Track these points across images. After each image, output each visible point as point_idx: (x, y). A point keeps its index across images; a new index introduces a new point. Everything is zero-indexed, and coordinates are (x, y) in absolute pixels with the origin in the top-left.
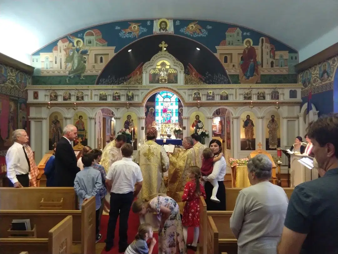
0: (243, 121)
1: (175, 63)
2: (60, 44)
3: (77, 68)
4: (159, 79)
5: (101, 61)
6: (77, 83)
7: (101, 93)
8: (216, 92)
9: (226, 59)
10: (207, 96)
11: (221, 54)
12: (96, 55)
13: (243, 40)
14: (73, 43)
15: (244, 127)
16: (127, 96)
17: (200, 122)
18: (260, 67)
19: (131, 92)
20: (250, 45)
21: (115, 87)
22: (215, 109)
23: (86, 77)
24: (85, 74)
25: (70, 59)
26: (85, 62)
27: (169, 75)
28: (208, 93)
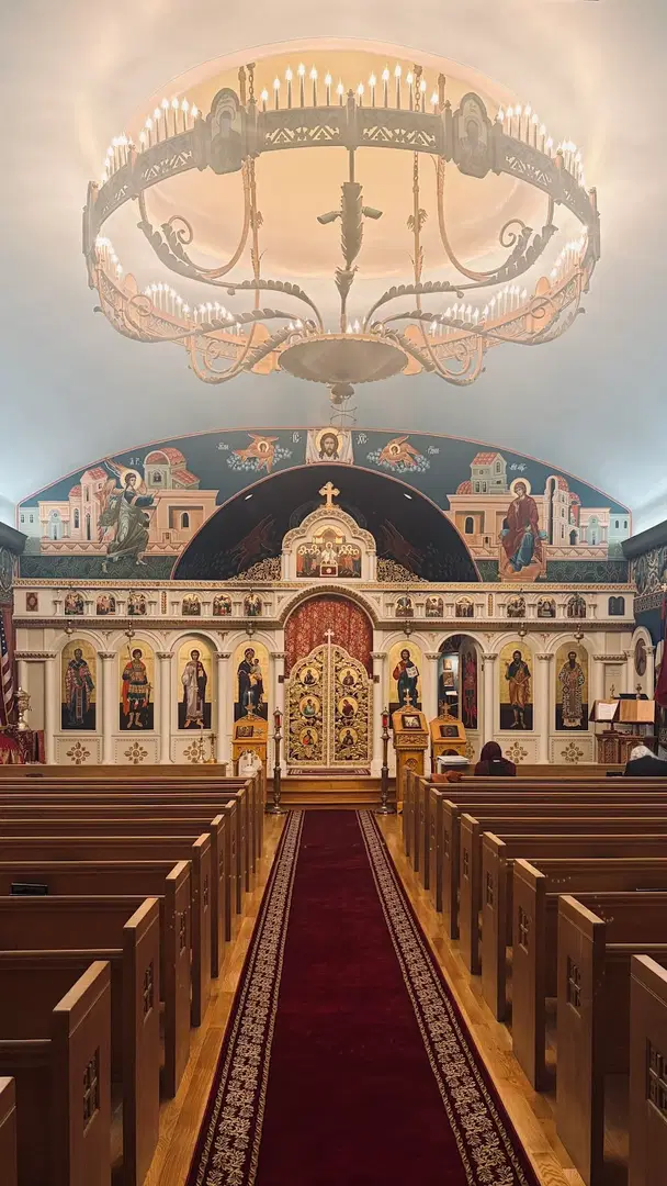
0: (506, 664)
1: (355, 532)
2: (86, 480)
3: (126, 539)
4: (318, 567)
5: (185, 524)
6: (127, 576)
7: (187, 598)
8: (447, 599)
9: (469, 524)
10: (427, 608)
11: (458, 513)
12: (172, 509)
13: (509, 482)
14: (118, 479)
15: (508, 679)
16: (247, 604)
17: (411, 665)
18: (545, 543)
19: (255, 597)
20: (525, 492)
21: (220, 584)
22: (443, 636)
24: (147, 552)
25: (108, 517)
26: (147, 525)
27: (341, 559)
28: (428, 600)
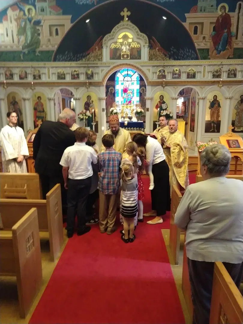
0: (210, 102)
1: (138, 35)
2: (10, 12)
3: (31, 42)
4: (120, 54)
5: (57, 34)
6: (32, 60)
7: (59, 71)
8: (183, 69)
9: (196, 29)
10: (173, 75)
11: (190, 24)
12: (50, 26)
13: (217, 6)
14: (24, 11)
15: (210, 108)
16: (87, 74)
17: (164, 102)
18: (234, 39)
19: (91, 70)
20: (225, 11)
21: (73, 64)
22: (180, 88)
23: (41, 52)
24: (40, 49)
25: (22, 31)
26: (39, 35)
27: (132, 50)
28: (174, 70)
